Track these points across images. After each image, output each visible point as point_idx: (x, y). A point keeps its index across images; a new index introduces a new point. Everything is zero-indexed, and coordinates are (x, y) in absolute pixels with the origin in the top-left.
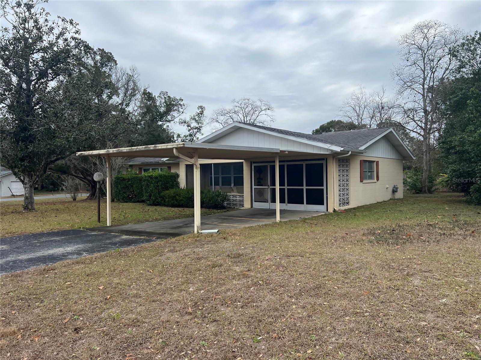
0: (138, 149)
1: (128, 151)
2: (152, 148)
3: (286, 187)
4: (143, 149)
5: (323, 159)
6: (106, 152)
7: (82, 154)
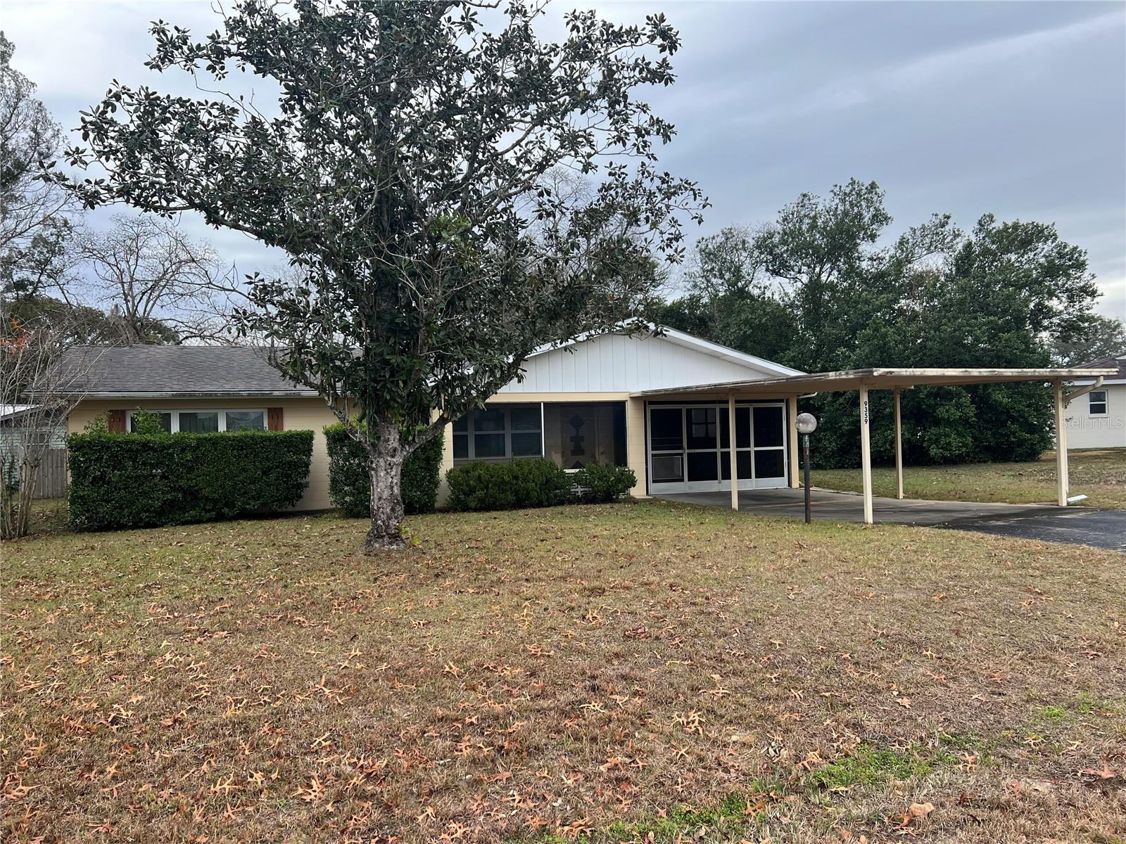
0: (1037, 374)
1: (1015, 374)
2: (1064, 374)
3: (719, 450)
4: (1048, 374)
5: (782, 401)
6: (962, 374)
7: (891, 372)
